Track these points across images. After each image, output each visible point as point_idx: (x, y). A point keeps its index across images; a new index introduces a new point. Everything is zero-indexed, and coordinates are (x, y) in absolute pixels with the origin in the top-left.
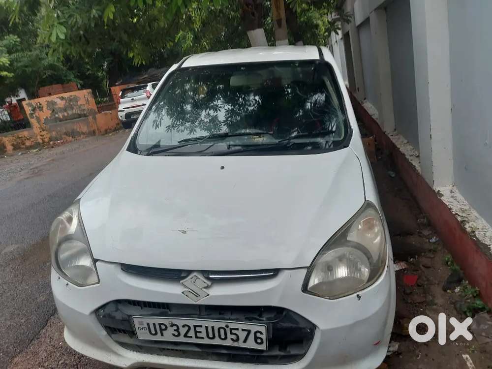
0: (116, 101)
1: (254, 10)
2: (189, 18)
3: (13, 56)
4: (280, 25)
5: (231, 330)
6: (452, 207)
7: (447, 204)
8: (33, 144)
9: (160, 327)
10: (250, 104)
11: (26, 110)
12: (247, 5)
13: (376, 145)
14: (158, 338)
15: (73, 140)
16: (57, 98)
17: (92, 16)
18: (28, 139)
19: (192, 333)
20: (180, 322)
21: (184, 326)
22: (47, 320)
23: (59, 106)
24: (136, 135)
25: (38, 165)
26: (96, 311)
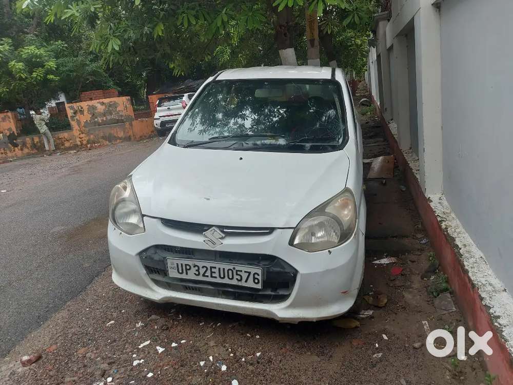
0: (152, 110)
1: (286, 31)
2: (228, 34)
3: (60, 60)
4: (312, 45)
5: (237, 271)
6: (436, 210)
7: (433, 208)
8: (72, 145)
9: (186, 268)
10: (275, 115)
11: (68, 113)
12: (281, 26)
13: (395, 163)
14: (184, 276)
15: (110, 144)
16: (98, 103)
17: (145, 33)
18: (67, 140)
19: (208, 273)
20: (201, 264)
21: (203, 267)
22: (92, 279)
23: (99, 110)
24: (176, 132)
25: (77, 164)
26: (140, 254)
